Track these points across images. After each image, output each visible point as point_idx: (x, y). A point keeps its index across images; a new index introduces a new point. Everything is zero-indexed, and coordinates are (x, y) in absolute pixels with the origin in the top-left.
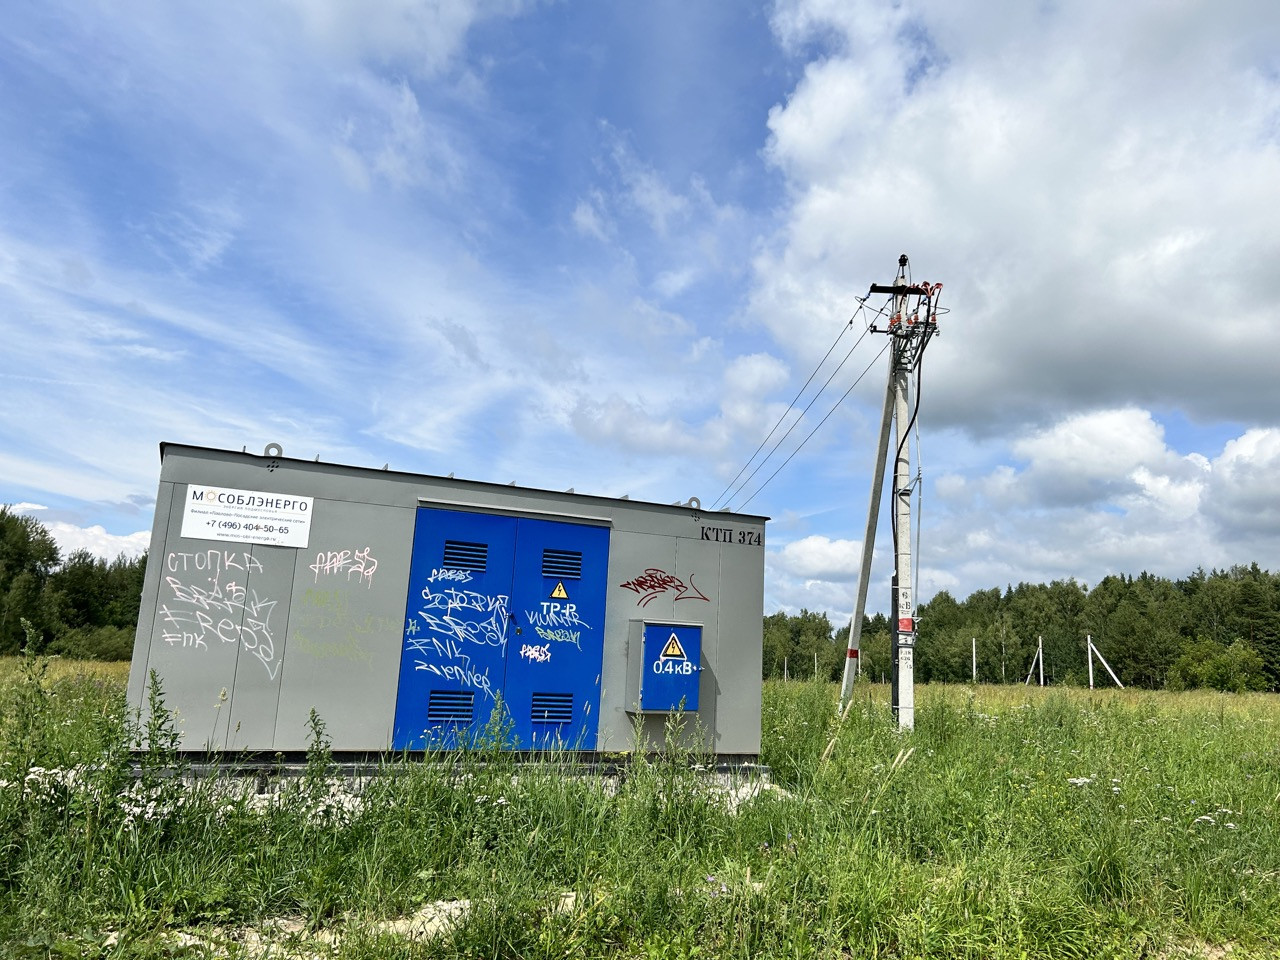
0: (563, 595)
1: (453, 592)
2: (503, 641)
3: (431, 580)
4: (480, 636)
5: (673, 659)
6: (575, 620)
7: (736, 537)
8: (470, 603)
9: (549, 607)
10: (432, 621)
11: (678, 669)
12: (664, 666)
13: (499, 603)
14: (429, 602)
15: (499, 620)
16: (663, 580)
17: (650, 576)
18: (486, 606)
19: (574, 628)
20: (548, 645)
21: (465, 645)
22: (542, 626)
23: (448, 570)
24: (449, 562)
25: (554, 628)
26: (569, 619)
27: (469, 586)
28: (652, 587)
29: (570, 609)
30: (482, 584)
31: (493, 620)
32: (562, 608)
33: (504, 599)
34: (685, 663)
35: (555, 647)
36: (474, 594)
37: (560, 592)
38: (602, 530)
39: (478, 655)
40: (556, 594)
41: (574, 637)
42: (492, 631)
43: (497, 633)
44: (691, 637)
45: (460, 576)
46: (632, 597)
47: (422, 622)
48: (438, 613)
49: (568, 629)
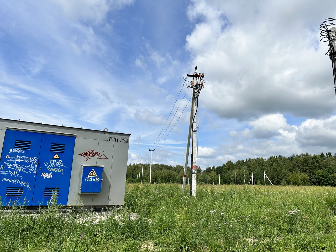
0: (58, 157)
1: (17, 156)
2: (35, 172)
3: (10, 152)
4: (27, 170)
5: (93, 177)
6: (61, 165)
7: (119, 140)
8: (23, 159)
9: (52, 162)
10: (9, 166)
11: (94, 180)
12: (89, 179)
13: (34, 160)
14: (8, 159)
15: (34, 165)
16: (93, 153)
17: (89, 152)
18: (29, 161)
19: (61, 168)
20: (51, 173)
21: (21, 173)
22: (50, 167)
23: (16, 149)
24: (16, 147)
25: (54, 168)
26: (59, 165)
27: (23, 154)
28: (90, 155)
29: (60, 162)
30: (28, 154)
31: (32, 165)
32: (57, 161)
33: (36, 159)
34: (96, 178)
35: (54, 173)
36: (25, 157)
37: (56, 157)
38: (74, 137)
39: (26, 176)
40: (55, 157)
41: (61, 171)
42: (31, 168)
43: (33, 169)
44: (99, 170)
45: (21, 151)
46: (82, 158)
47: (5, 166)
48: (12, 163)
49: (59, 168)
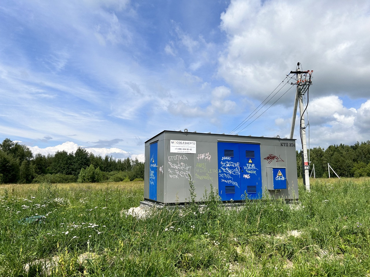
0: (251, 162)
1: (227, 162)
2: (239, 174)
3: (222, 159)
4: (234, 173)
5: (280, 176)
6: (254, 168)
7: (289, 145)
8: (231, 165)
9: (248, 165)
10: (224, 170)
11: (281, 179)
12: (278, 178)
13: (237, 165)
14: (222, 165)
15: (238, 169)
16: (273, 157)
17: (270, 156)
18: (235, 165)
19: (254, 170)
20: (249, 174)
21: (231, 175)
22: (247, 170)
23: (226, 157)
24: (226, 155)
25: (250, 170)
26: (253, 168)
27: (231, 161)
28: (271, 159)
29: (253, 165)
30: (233, 160)
31: (236, 169)
32: (251, 165)
33: (238, 163)
34: (283, 177)
35: (251, 175)
36: (232, 163)
37: (250, 161)
38: (258, 145)
39: (235, 177)
40: (249, 162)
41: (255, 172)
42: (237, 171)
43: (238, 172)
44: (283, 170)
45: (229, 158)
46: (266, 161)
47: (222, 170)
48: (225, 168)
49: (253, 170)
